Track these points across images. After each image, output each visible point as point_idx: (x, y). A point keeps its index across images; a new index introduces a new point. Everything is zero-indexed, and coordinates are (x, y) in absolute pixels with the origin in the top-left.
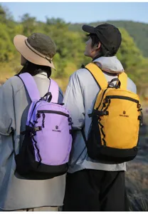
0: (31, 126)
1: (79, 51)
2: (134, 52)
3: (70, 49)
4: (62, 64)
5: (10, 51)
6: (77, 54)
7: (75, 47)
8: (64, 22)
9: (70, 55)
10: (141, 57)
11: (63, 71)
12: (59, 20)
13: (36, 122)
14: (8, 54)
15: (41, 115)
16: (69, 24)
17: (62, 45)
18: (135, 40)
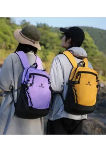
0: (25, 83)
1: (57, 45)
2: (93, 47)
3: (51, 43)
4: (46, 53)
5: (13, 43)
6: (56, 47)
7: (55, 43)
8: (48, 26)
9: (51, 47)
10: (97, 50)
11: (46, 57)
12: (45, 25)
13: (29, 81)
14: (11, 45)
15: (32, 76)
16: (51, 27)
17: (46, 41)
18: (93, 39)
